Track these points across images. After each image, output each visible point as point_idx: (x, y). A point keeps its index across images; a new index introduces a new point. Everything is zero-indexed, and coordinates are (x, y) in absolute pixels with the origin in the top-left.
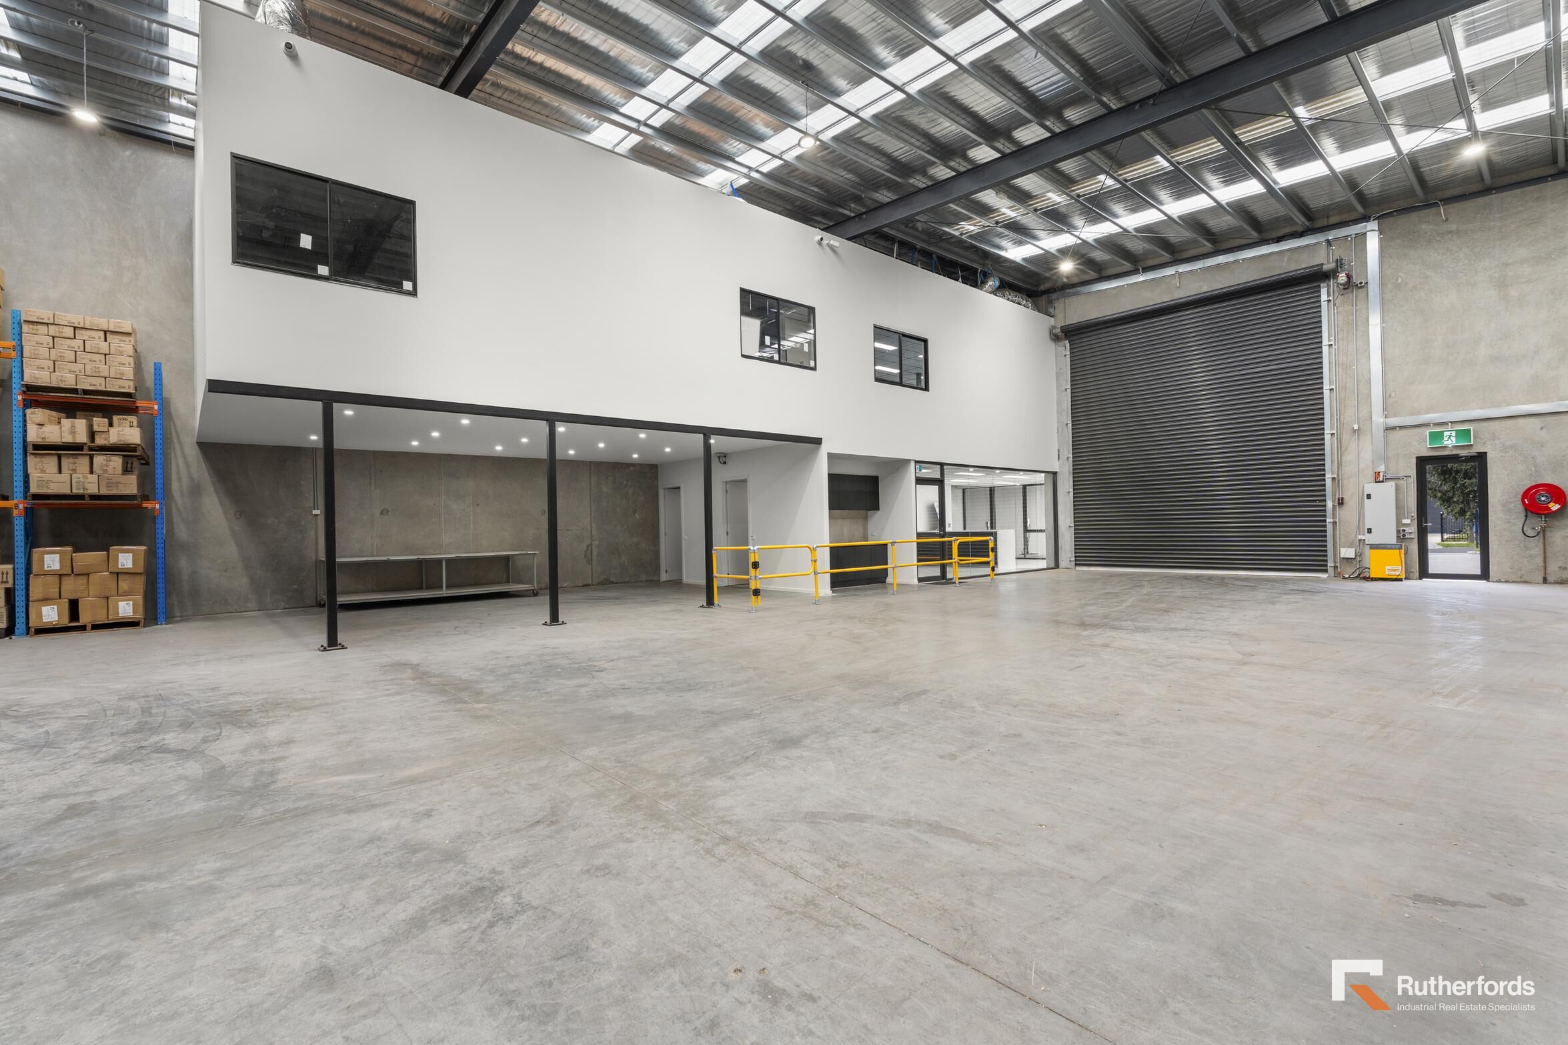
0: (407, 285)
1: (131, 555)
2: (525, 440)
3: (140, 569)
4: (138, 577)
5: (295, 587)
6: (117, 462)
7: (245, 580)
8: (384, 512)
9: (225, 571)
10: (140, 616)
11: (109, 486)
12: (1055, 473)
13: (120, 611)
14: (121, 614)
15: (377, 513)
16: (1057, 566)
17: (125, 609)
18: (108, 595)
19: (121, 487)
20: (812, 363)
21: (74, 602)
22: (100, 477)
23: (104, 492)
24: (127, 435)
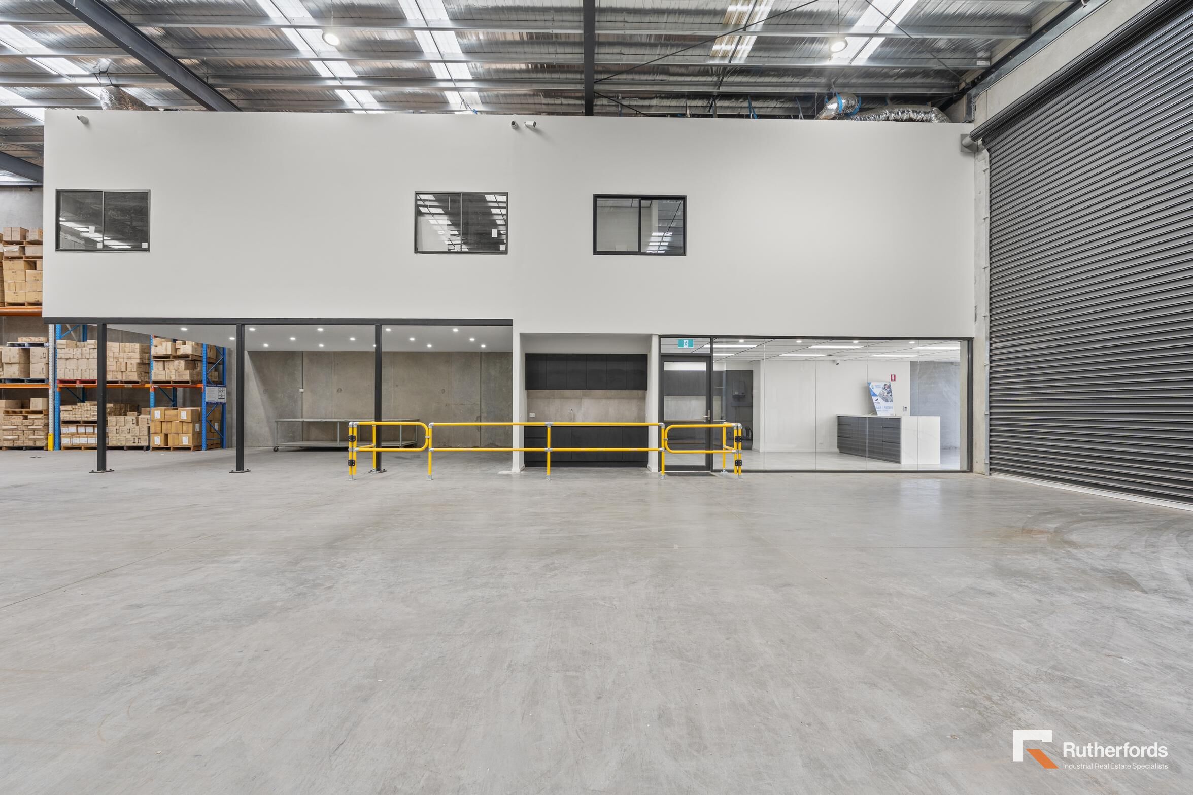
0: (145, 245)
1: (185, 412)
2: (412, 339)
3: (189, 420)
4: (190, 424)
5: (291, 434)
6: (182, 363)
7: (267, 429)
8: (339, 390)
9: (259, 423)
10: (191, 445)
11: (179, 375)
12: (970, 341)
13: (183, 442)
14: (184, 443)
15: (335, 391)
16: (970, 469)
17: (186, 440)
18: (178, 432)
19: (184, 377)
20: (502, 248)
21: (166, 435)
22: (176, 372)
23: (178, 379)
24: (187, 349)
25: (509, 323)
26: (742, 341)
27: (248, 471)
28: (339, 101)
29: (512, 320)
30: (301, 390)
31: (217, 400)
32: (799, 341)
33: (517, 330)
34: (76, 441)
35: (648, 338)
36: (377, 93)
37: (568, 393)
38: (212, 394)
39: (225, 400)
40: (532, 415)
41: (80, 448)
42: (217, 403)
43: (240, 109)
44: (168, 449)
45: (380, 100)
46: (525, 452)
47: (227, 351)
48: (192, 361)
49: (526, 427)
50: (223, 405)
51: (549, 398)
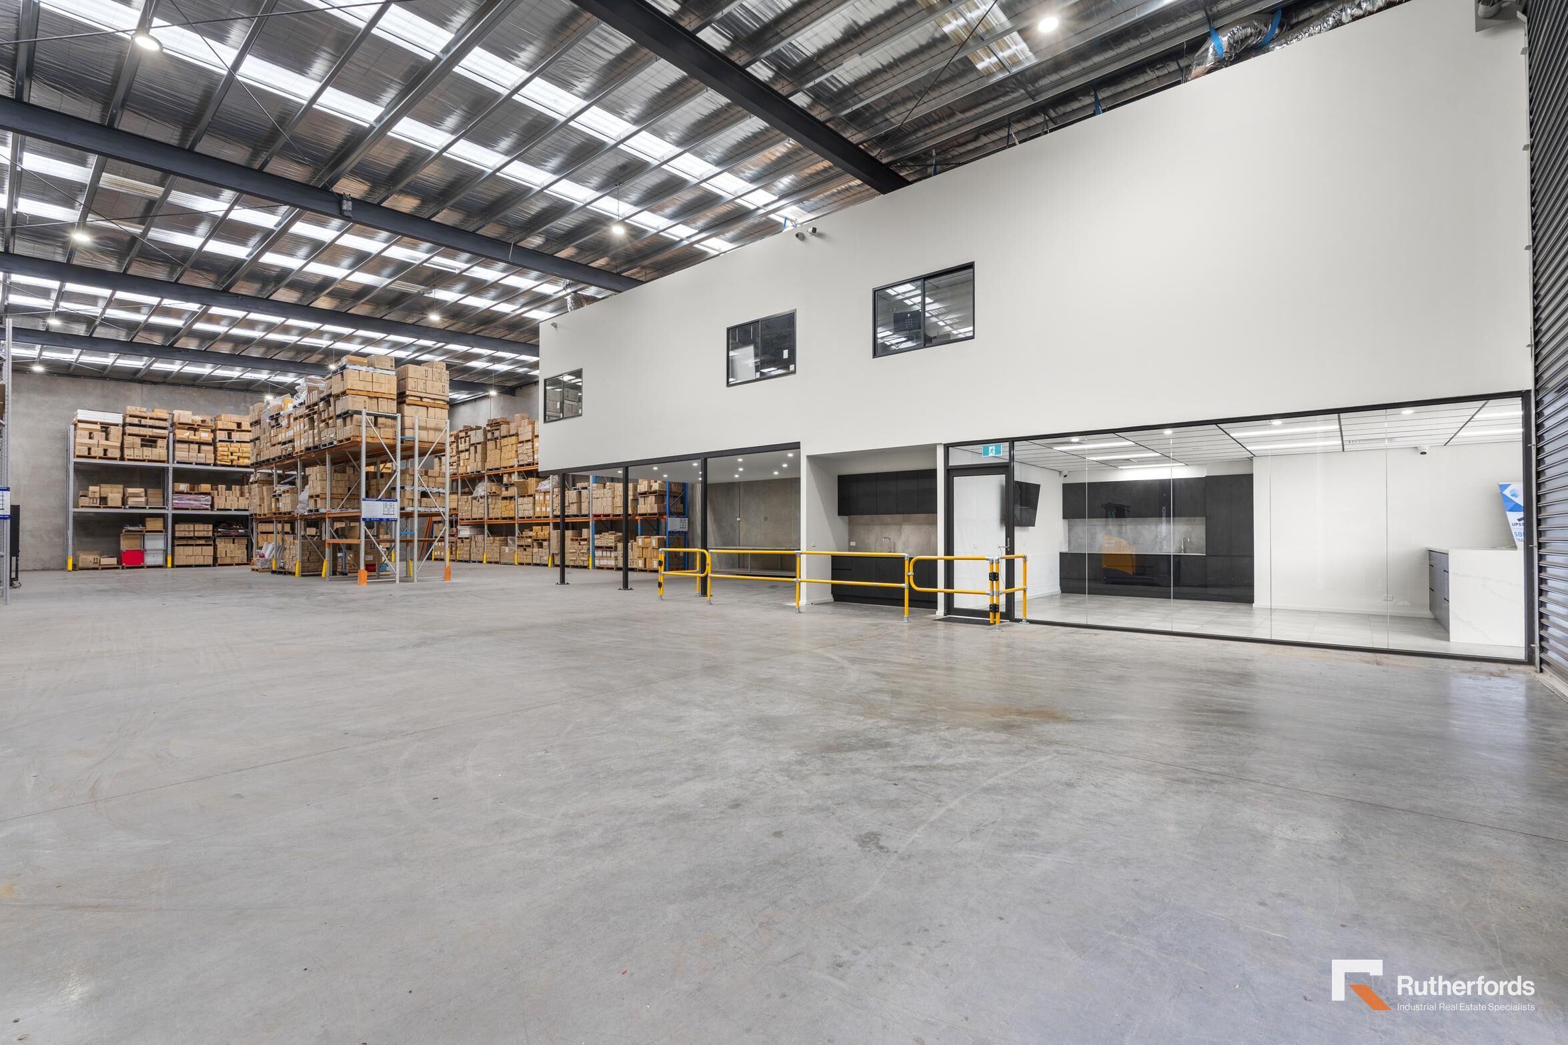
1: (655, 540)
4: (657, 550)
15: (762, 519)
16: (1530, 659)
20: (792, 368)
21: (645, 559)
22: (647, 506)
23: (651, 512)
24: (656, 486)
25: (796, 446)
26: (1075, 439)
27: (631, 589)
28: (705, 253)
29: (799, 443)
30: (738, 519)
31: (678, 529)
32: (1168, 432)
33: (805, 452)
34: (604, 562)
35: (932, 448)
36: (729, 235)
37: (888, 518)
38: (675, 524)
39: (687, 530)
40: (853, 544)
41: (603, 568)
42: (679, 532)
43: (642, 282)
44: (646, 571)
45: (732, 241)
46: (833, 585)
47: (689, 487)
48: (660, 496)
49: (834, 557)
50: (685, 533)
51: (869, 525)
